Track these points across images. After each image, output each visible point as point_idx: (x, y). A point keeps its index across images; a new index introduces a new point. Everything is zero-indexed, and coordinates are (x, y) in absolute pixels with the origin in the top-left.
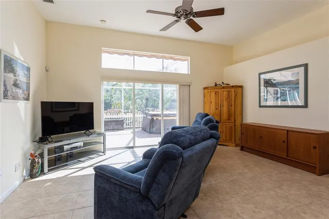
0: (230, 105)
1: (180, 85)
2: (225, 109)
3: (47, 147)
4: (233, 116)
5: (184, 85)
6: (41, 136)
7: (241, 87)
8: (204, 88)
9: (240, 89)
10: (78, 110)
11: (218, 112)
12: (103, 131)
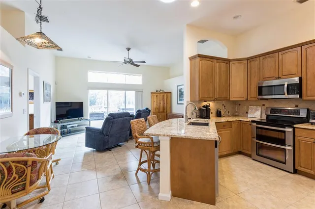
0: (164, 103)
1: (136, 91)
2: (161, 105)
3: (59, 125)
4: (165, 109)
5: (139, 91)
6: (55, 120)
7: (170, 93)
8: (151, 93)
9: (169, 94)
10: (71, 106)
11: (158, 106)
12: (89, 118)
